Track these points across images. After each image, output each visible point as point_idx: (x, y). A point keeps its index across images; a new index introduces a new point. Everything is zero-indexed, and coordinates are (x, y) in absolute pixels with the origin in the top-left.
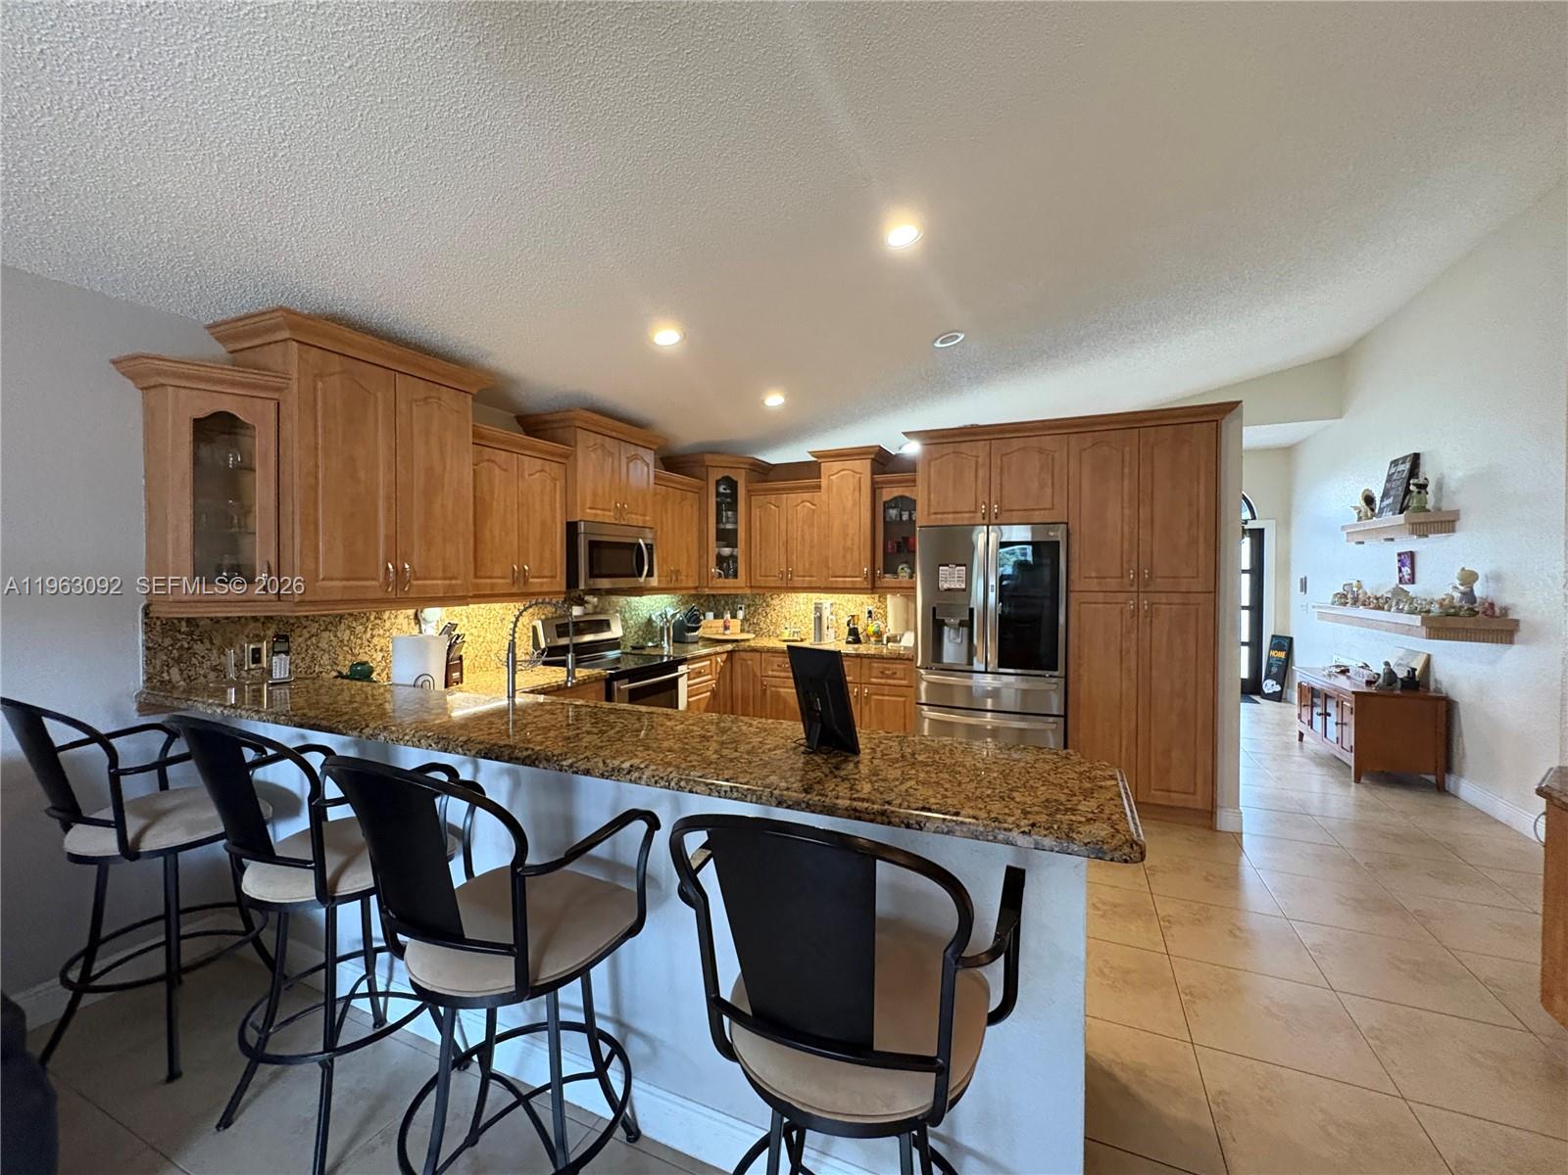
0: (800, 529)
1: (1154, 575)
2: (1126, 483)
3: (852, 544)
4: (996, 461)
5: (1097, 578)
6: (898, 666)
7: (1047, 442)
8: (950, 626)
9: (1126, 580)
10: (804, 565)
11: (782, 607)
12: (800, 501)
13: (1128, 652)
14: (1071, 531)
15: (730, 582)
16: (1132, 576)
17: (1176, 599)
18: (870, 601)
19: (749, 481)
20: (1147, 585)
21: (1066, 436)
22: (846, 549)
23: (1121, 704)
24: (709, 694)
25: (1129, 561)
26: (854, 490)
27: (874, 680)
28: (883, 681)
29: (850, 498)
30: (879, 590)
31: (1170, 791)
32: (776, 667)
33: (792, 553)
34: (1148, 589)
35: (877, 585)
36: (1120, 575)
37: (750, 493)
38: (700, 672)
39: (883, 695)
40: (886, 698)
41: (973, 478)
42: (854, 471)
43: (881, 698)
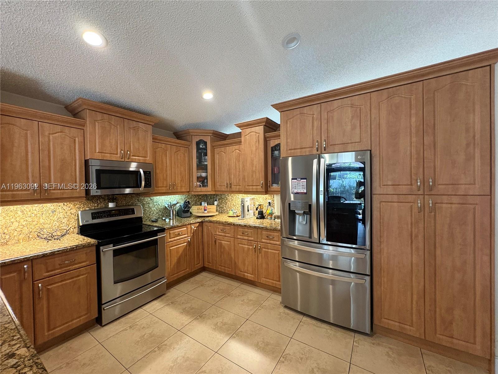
0: (234, 163)
1: (436, 183)
2: (413, 119)
3: (256, 170)
4: (325, 115)
5: (392, 185)
6: (276, 234)
7: (357, 100)
8: (299, 214)
9: (414, 187)
10: (236, 180)
11: (232, 200)
12: (234, 150)
13: (417, 236)
14: (373, 155)
15: (204, 189)
16: (419, 184)
17: (455, 200)
18: (270, 198)
19: (212, 142)
20: (431, 190)
21: (369, 94)
22: (253, 172)
23: (412, 271)
24: (186, 244)
25: (416, 174)
26: (256, 141)
27: (263, 240)
28: (268, 241)
29: (254, 146)
30: (270, 192)
31: (452, 338)
32: (220, 231)
33: (231, 175)
34: (433, 193)
35: (268, 190)
36: (409, 183)
37: (213, 147)
38: (179, 234)
39: (268, 249)
40: (270, 251)
41: (311, 127)
42: (255, 132)
43: (266, 250)
